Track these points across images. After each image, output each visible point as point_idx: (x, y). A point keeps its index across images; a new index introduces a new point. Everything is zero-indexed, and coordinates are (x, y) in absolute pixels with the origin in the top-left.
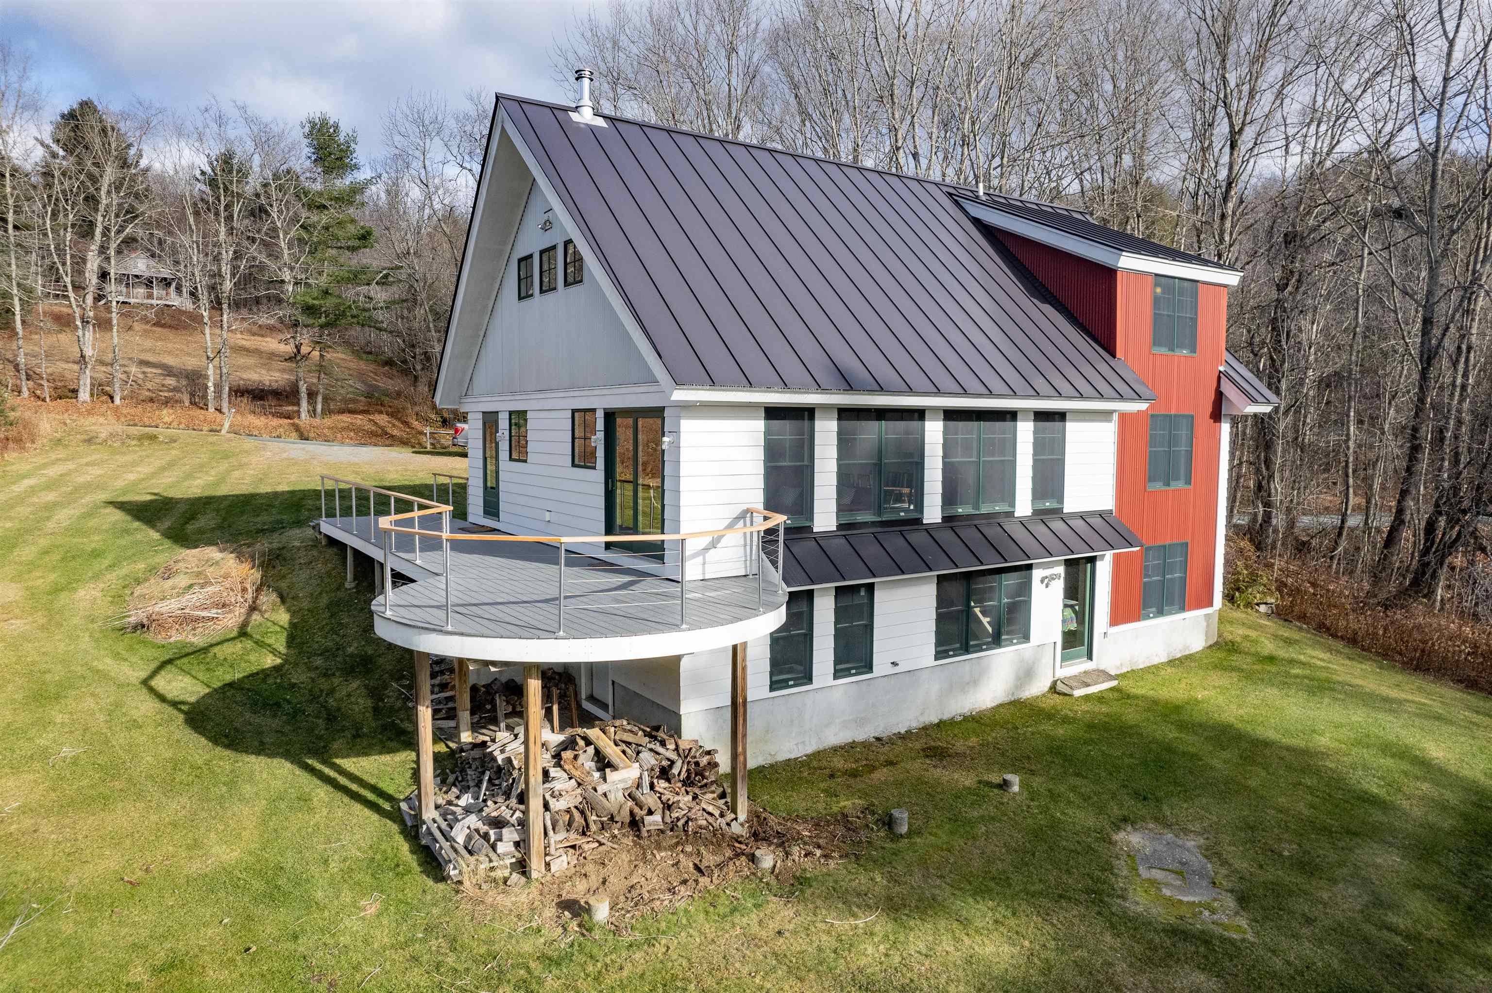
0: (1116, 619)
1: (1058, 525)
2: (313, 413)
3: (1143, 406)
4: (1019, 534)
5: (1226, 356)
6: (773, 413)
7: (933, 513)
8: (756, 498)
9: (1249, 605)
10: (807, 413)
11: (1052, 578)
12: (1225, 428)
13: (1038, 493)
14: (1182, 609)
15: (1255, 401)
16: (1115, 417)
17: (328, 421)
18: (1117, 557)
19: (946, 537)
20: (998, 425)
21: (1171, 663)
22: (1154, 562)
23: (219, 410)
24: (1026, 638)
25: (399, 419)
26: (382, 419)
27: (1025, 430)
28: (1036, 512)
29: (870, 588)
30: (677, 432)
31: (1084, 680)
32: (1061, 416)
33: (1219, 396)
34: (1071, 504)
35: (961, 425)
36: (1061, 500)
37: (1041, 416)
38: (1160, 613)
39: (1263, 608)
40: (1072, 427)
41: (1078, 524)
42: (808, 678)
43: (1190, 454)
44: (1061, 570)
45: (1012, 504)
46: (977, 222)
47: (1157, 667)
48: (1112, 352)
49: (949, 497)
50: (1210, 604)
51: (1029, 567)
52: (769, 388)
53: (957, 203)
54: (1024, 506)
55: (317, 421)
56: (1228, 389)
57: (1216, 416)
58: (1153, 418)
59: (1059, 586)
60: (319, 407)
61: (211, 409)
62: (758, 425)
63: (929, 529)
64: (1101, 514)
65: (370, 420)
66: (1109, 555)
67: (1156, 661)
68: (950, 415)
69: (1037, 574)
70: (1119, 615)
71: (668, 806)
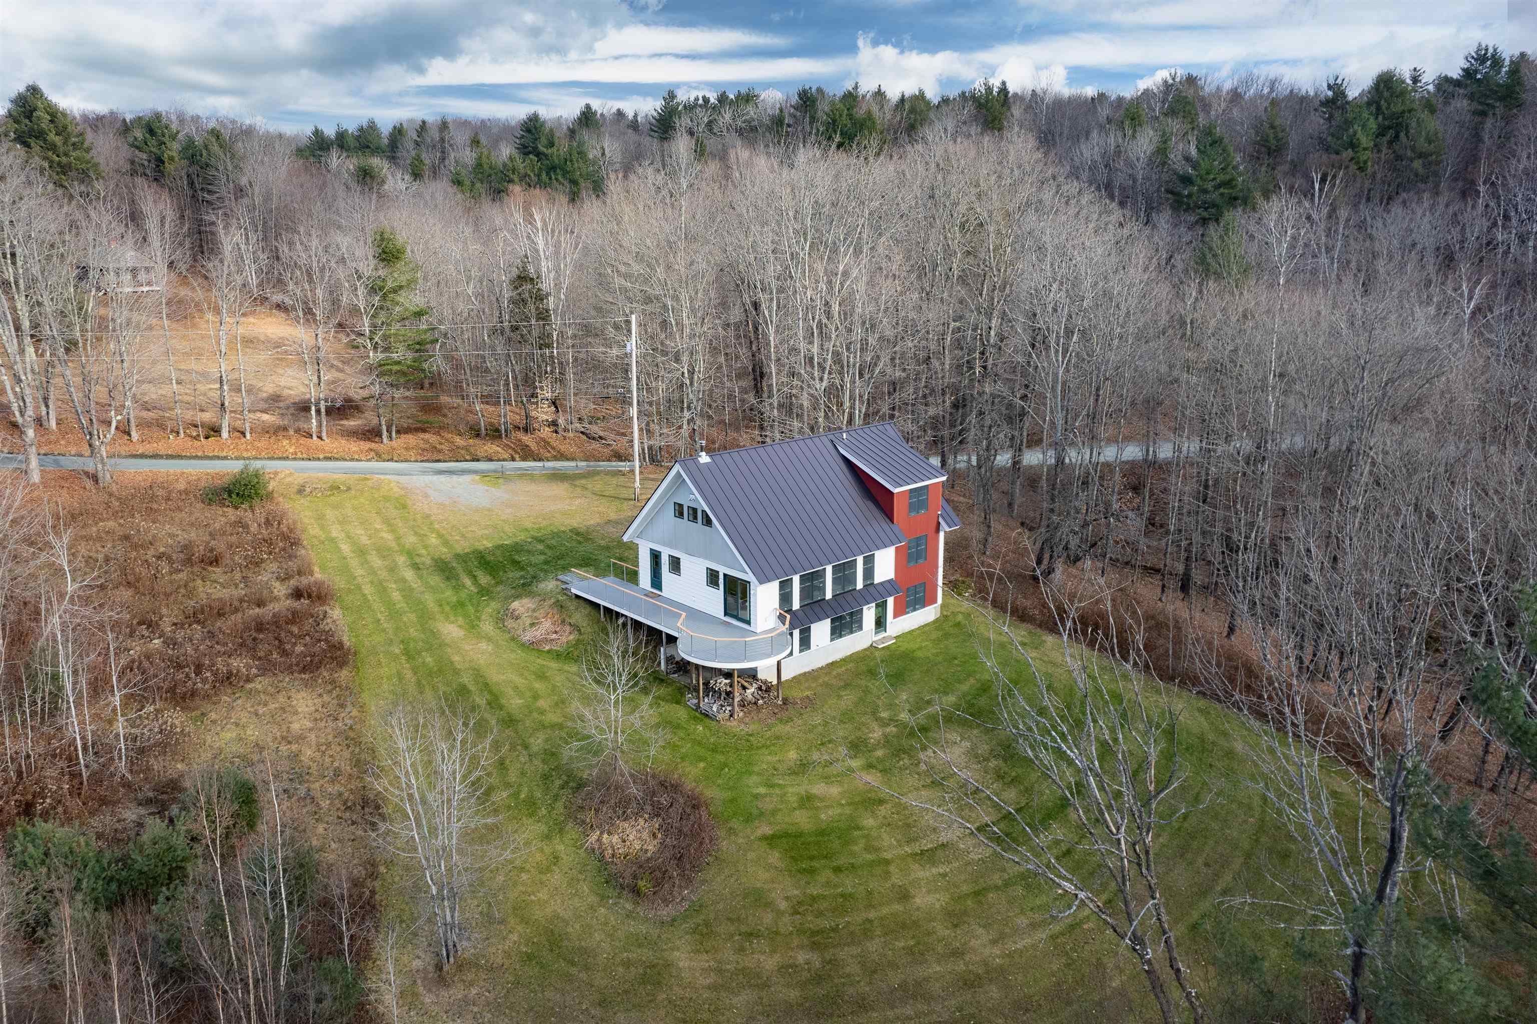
0: (896, 617)
1: (872, 590)
2: (390, 438)
3: (903, 543)
4: (860, 595)
6: (781, 582)
7: (829, 595)
8: (777, 605)
10: (791, 580)
11: (870, 607)
12: (942, 538)
13: (865, 579)
14: (925, 607)
17: (401, 442)
18: (895, 599)
19: (834, 602)
20: (850, 565)
21: (919, 627)
22: (912, 591)
24: (862, 629)
25: (446, 437)
26: (435, 438)
27: (860, 564)
28: (864, 586)
29: (809, 628)
30: (756, 592)
31: (884, 640)
32: (873, 556)
33: (939, 523)
34: (877, 580)
35: (838, 569)
36: (873, 578)
37: (866, 557)
38: (914, 611)
39: (966, 594)
41: (880, 587)
42: (792, 655)
43: (926, 548)
44: (874, 606)
45: (856, 586)
46: (843, 458)
47: (913, 631)
48: (893, 520)
49: (834, 589)
50: (936, 603)
51: (862, 609)
52: (783, 577)
53: (835, 447)
54: (860, 585)
55: (394, 444)
56: (941, 520)
57: (937, 534)
59: (873, 612)
60: (394, 434)
61: (315, 437)
63: (828, 600)
64: (888, 582)
65: (428, 440)
66: (892, 593)
67: (913, 628)
68: (835, 567)
69: (865, 608)
70: (897, 614)
71: (763, 698)
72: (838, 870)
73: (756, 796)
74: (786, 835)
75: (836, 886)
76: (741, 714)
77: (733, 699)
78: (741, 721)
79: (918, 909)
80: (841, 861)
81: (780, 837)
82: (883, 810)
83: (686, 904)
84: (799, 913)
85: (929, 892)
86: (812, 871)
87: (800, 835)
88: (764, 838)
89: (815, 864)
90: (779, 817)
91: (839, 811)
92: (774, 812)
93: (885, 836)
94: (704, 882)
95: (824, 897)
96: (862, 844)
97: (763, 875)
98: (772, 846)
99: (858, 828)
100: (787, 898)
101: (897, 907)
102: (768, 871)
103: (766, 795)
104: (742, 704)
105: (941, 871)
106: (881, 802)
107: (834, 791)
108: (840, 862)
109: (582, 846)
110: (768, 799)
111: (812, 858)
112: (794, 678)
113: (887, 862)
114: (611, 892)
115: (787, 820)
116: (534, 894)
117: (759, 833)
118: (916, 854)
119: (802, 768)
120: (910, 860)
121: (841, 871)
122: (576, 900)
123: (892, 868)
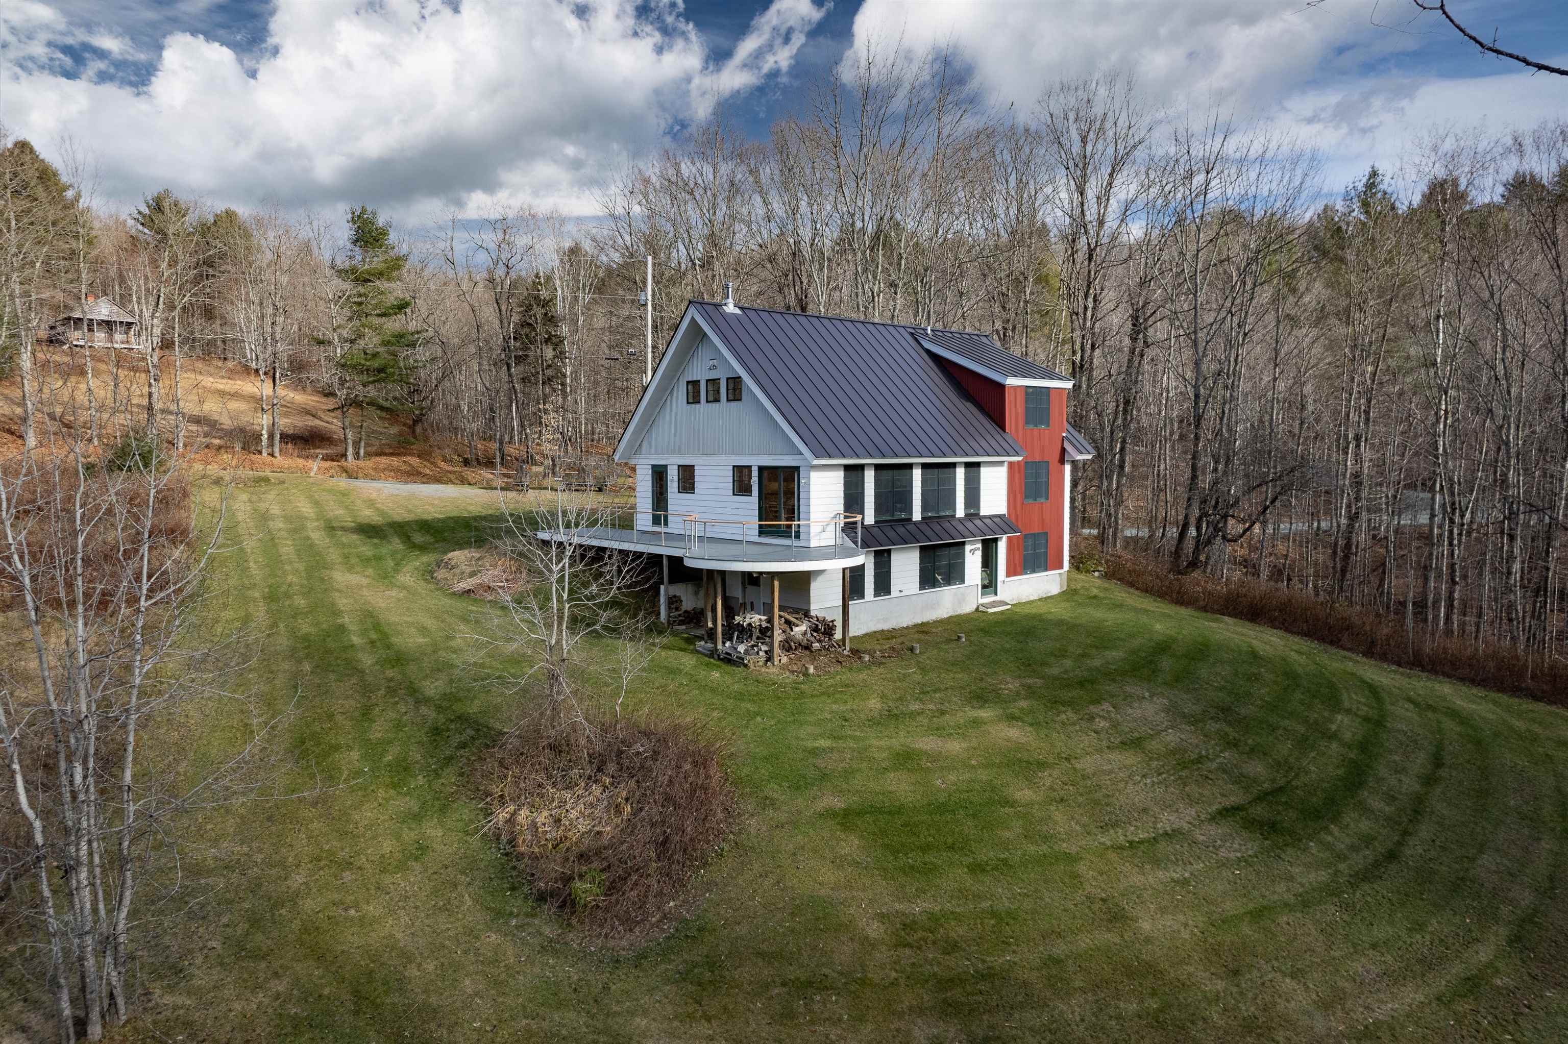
0: (1009, 574)
1: (978, 522)
2: (357, 456)
3: (1020, 458)
4: (960, 527)
5: (1067, 425)
6: (847, 468)
7: (917, 516)
8: (841, 509)
9: (1088, 571)
10: (861, 467)
11: (975, 550)
12: (1068, 468)
13: (967, 505)
14: (1046, 570)
15: (1081, 453)
16: (1006, 464)
17: (370, 463)
18: (1009, 538)
19: (924, 527)
20: (946, 470)
21: (1040, 600)
22: (1030, 542)
23: (272, 455)
24: (963, 581)
25: (428, 461)
26: (414, 461)
27: (960, 473)
28: (966, 515)
29: (889, 551)
30: (809, 478)
31: (994, 604)
32: (978, 465)
33: (1063, 451)
34: (984, 512)
35: (929, 471)
36: (978, 508)
37: (968, 465)
38: (1033, 571)
39: (1096, 574)
40: (984, 471)
41: (988, 521)
42: (863, 597)
43: (1047, 483)
44: (979, 546)
45: (955, 511)
46: (928, 352)
47: (1033, 602)
48: (1003, 427)
49: (924, 508)
50: (1061, 567)
51: (963, 543)
52: (851, 457)
53: (916, 340)
54: (960, 512)
55: (361, 463)
56: (1067, 446)
57: (1062, 461)
58: (1025, 463)
59: (979, 554)
60: (362, 452)
61: (265, 454)
62: (841, 474)
63: (916, 523)
64: (1000, 516)
65: (405, 462)
66: (1005, 537)
67: (1032, 598)
68: (925, 466)
69: (968, 548)
70: (1011, 572)
71: (819, 641)
72: (977, 869)
73: (814, 752)
74: (875, 810)
75: (978, 897)
76: (785, 660)
77: (771, 637)
78: (783, 668)
79: (1148, 940)
80: (985, 854)
81: (860, 813)
82: (1046, 778)
83: (669, 927)
84: (909, 945)
85: (1163, 910)
86: (929, 870)
87: (900, 810)
88: (830, 814)
89: (930, 858)
90: (857, 782)
91: (967, 776)
92: (848, 774)
93: (1058, 816)
94: (709, 886)
95: (958, 917)
96: (1017, 827)
97: (829, 875)
98: (845, 827)
99: (1007, 802)
100: (882, 917)
101: (1107, 937)
102: (841, 867)
103: (832, 749)
104: (787, 646)
105: (1176, 876)
106: (1042, 765)
107: (955, 746)
108: (982, 857)
109: (477, 830)
110: (835, 756)
111: (925, 848)
112: (866, 634)
113: (1071, 859)
114: (517, 904)
115: (872, 785)
116: (356, 906)
117: (822, 805)
118: (1122, 848)
119: (892, 717)
120: (1111, 855)
121: (983, 870)
122: (442, 918)
123: (1082, 868)
